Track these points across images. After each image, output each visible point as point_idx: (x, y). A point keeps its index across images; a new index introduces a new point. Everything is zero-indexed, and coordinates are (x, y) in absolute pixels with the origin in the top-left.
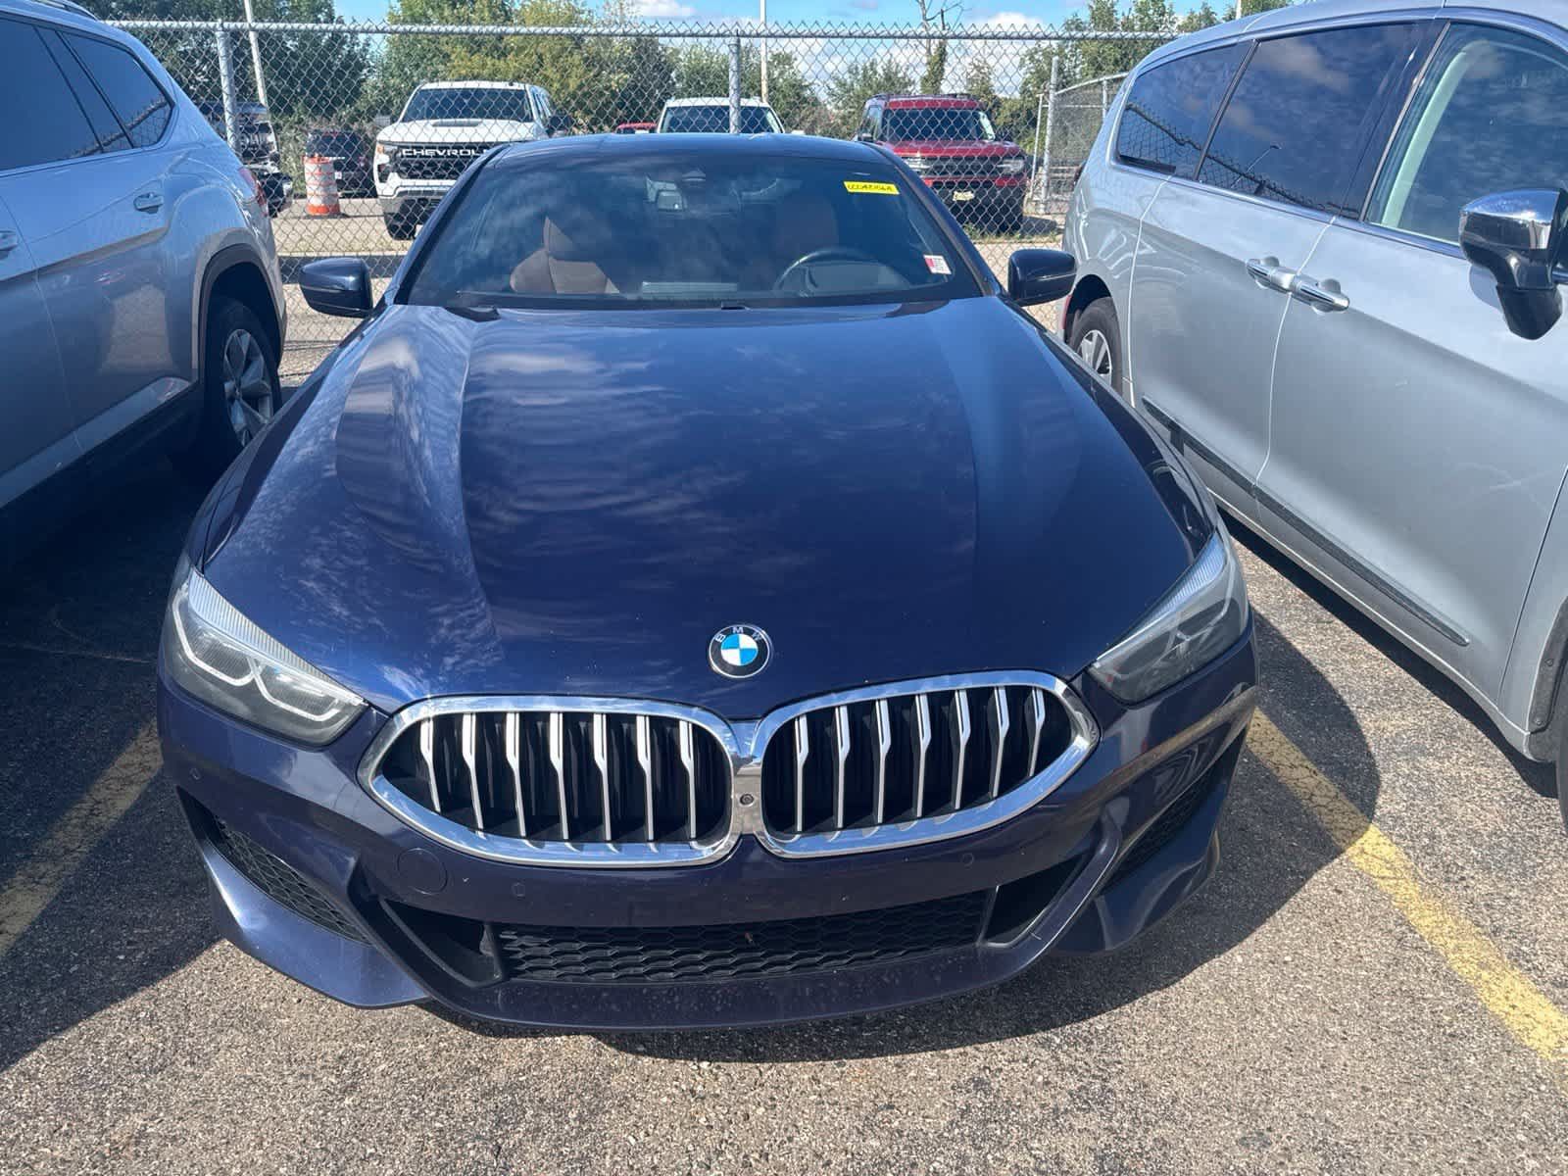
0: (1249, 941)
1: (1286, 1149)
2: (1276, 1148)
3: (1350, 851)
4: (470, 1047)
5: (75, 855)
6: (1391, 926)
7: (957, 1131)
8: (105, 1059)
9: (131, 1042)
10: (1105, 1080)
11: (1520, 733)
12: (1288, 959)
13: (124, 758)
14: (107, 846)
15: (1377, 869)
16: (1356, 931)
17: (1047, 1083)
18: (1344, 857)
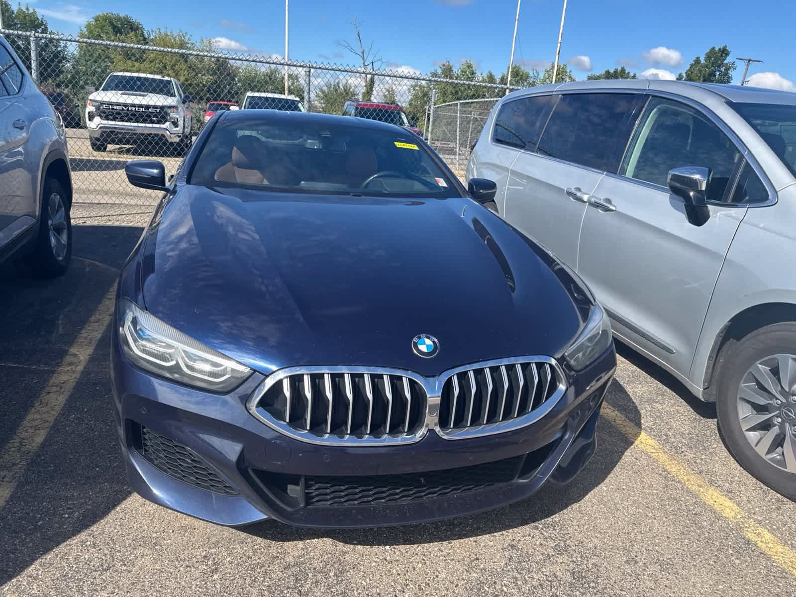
0: (606, 481)
1: (645, 564)
2: (641, 564)
3: (637, 442)
4: (270, 547)
5: (19, 466)
6: (661, 472)
7: (509, 567)
8: (75, 566)
9: (87, 557)
10: (565, 541)
11: (698, 390)
12: (624, 487)
13: (29, 417)
14: (36, 461)
15: (649, 449)
16: (648, 475)
17: (541, 544)
18: (634, 445)
